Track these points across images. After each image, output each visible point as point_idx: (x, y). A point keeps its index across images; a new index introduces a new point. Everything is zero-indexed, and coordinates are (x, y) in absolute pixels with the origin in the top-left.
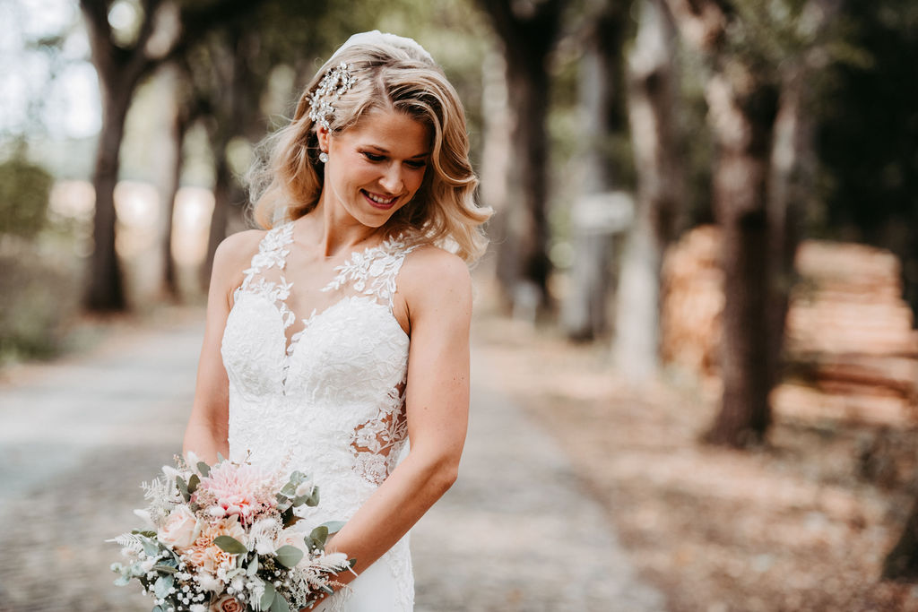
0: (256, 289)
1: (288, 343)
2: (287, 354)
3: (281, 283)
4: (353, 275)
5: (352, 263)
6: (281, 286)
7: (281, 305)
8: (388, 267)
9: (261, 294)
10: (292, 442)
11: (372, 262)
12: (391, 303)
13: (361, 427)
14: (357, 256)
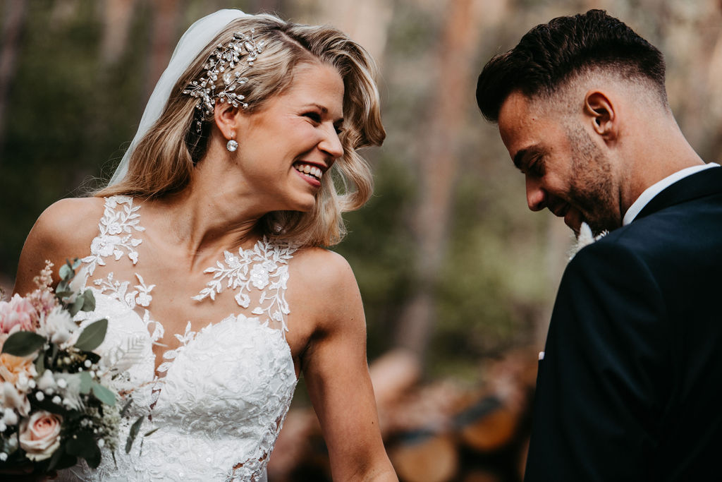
0: (105, 288)
1: (159, 362)
2: (157, 373)
3: (139, 283)
4: (230, 282)
5: (227, 266)
6: (139, 287)
7: (144, 313)
8: (272, 277)
9: (114, 295)
10: (155, 474)
11: (250, 266)
12: (284, 326)
13: (240, 465)
14: (231, 258)
